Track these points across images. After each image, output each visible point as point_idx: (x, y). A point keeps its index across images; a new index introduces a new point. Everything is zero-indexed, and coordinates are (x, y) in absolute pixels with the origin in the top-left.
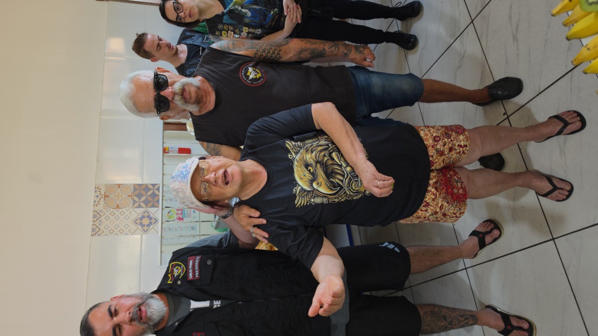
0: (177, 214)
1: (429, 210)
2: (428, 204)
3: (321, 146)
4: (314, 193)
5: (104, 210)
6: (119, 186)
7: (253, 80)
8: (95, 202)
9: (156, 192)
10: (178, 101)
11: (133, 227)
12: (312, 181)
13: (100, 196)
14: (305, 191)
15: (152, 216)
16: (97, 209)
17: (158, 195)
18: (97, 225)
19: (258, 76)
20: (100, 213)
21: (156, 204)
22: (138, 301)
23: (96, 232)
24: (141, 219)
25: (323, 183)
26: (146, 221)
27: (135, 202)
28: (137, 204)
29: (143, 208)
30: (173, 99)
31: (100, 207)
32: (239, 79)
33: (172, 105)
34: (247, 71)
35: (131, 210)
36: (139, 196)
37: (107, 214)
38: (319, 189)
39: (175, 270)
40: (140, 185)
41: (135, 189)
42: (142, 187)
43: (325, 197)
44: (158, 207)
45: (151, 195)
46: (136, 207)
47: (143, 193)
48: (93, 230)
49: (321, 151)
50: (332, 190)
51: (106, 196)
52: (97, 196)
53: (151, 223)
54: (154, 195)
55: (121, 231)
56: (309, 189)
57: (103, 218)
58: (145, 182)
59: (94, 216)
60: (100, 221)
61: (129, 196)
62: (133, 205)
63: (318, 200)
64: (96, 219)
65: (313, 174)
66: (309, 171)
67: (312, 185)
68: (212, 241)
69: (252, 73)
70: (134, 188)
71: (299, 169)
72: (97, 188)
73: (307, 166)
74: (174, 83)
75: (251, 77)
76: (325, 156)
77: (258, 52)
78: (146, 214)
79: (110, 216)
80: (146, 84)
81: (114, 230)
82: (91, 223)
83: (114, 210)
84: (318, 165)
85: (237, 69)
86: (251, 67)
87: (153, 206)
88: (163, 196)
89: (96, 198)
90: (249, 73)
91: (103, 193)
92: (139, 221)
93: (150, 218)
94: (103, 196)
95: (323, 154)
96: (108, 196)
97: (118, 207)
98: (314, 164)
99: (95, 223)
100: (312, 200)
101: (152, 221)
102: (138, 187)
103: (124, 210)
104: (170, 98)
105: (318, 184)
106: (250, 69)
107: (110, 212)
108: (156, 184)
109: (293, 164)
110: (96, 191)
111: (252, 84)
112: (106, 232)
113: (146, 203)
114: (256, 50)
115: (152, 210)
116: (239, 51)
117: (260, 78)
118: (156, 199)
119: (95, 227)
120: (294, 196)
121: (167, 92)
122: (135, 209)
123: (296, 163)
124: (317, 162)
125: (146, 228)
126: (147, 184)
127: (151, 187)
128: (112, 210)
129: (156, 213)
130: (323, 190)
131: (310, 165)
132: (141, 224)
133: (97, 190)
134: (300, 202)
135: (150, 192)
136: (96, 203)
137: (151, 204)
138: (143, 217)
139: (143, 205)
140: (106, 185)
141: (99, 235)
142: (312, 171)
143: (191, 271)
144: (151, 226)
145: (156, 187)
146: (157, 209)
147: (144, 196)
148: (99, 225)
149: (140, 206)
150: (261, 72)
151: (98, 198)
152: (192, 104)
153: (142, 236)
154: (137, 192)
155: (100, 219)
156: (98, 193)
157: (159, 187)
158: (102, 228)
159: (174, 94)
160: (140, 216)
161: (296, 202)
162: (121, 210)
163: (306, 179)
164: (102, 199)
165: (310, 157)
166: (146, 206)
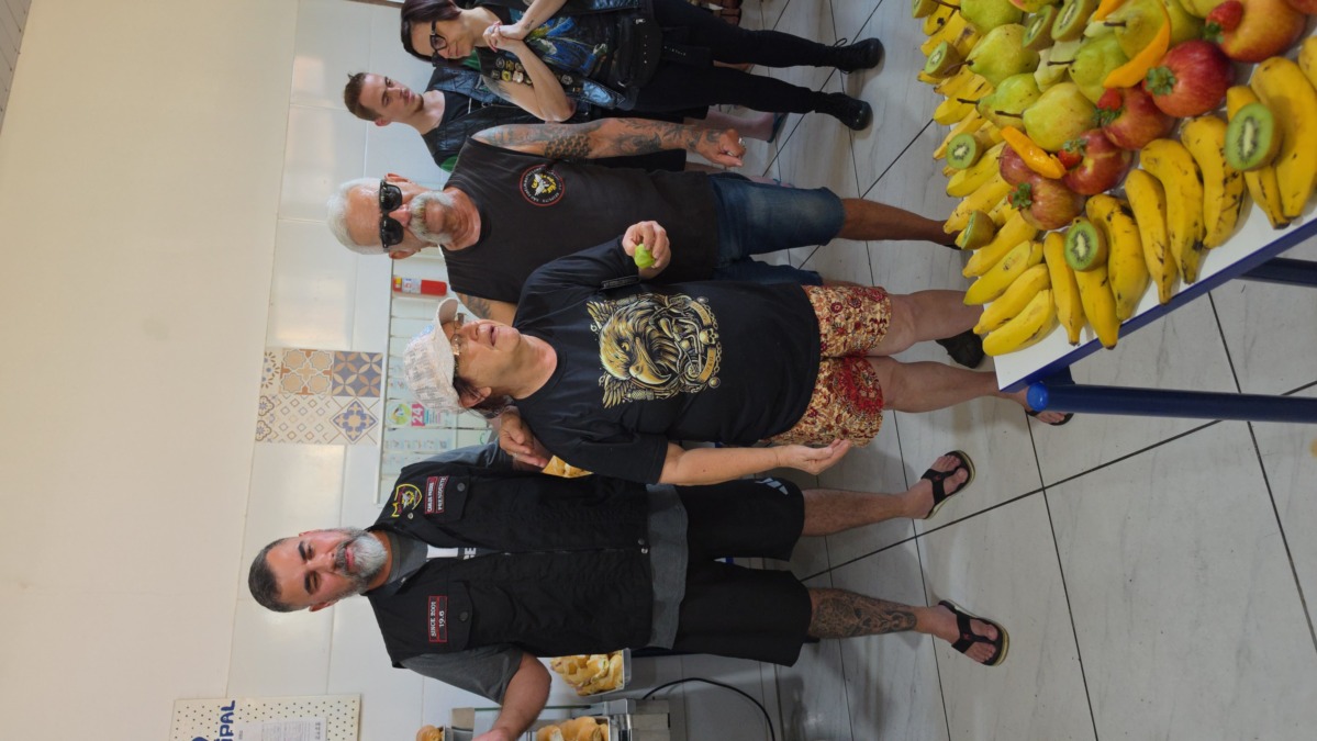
0: (413, 414)
1: (818, 423)
2: (815, 413)
3: (641, 309)
4: (631, 383)
5: (280, 396)
6: (308, 352)
7: (542, 196)
8: (264, 379)
9: (375, 368)
10: (416, 227)
11: (331, 429)
12: (627, 366)
13: (273, 370)
14: (617, 380)
15: (365, 411)
16: (267, 392)
17: (379, 375)
18: (267, 422)
19: (550, 190)
20: (273, 401)
21: (374, 390)
22: (346, 538)
23: (263, 434)
24: (346, 416)
25: (646, 368)
26: (355, 421)
27: (335, 384)
28: (339, 389)
29: (349, 395)
30: (409, 224)
31: (274, 389)
32: (519, 194)
33: (406, 233)
34: (532, 179)
35: (329, 398)
36: (345, 374)
37: (286, 403)
38: (639, 377)
39: (405, 496)
40: (346, 354)
41: (337, 361)
42: (350, 358)
43: (649, 389)
44: (378, 396)
45: (365, 374)
46: (338, 395)
47: (352, 368)
48: (259, 431)
49: (642, 317)
50: (660, 378)
51: (285, 371)
52: (269, 370)
53: (363, 425)
54: (372, 374)
55: (310, 436)
56: (624, 378)
57: (277, 409)
58: (355, 349)
59: (262, 406)
60: (272, 415)
61: (325, 372)
62: (333, 388)
63: (638, 395)
64: (264, 411)
65: (629, 354)
66: (624, 349)
67: (628, 371)
68: (468, 454)
69: (541, 184)
70: (336, 358)
71: (608, 347)
72: (269, 356)
73: (620, 341)
74: (411, 198)
75: (538, 191)
76: (647, 324)
77: (552, 145)
78: (355, 408)
79: (291, 407)
80: (368, 199)
81: (297, 432)
82: (256, 418)
83: (298, 397)
84: (638, 340)
85: (517, 178)
86: (539, 173)
87: (369, 394)
88: (388, 377)
89: (266, 373)
90: (534, 185)
91: (279, 365)
92: (341, 421)
93: (363, 416)
94: (279, 371)
95: (644, 321)
96: (287, 371)
97: (305, 391)
98: (631, 338)
99: (264, 418)
100: (629, 396)
101: (366, 421)
102: (342, 357)
103: (315, 397)
104: (403, 223)
105: (637, 369)
106: (538, 178)
107: (291, 399)
108: (376, 354)
109: (599, 340)
110: (266, 360)
111: (540, 202)
112: (283, 435)
113: (357, 386)
114: (547, 142)
115: (367, 401)
116: (520, 144)
117: (553, 192)
118: (374, 382)
119: (262, 425)
120: (601, 391)
121: (399, 213)
122: (337, 398)
123: (602, 338)
124: (636, 335)
125: (353, 434)
126: (359, 353)
127: (366, 358)
128: (293, 396)
129: (374, 406)
130: (646, 378)
131: (626, 340)
132: (345, 425)
133: (269, 358)
134: (610, 399)
135: (364, 368)
136: (266, 382)
137: (365, 390)
138: (350, 413)
139: (350, 390)
140: (284, 349)
141: (269, 440)
142: (628, 349)
143: (430, 499)
144: (364, 431)
145: (376, 359)
146: (373, 400)
147: (353, 373)
148: (271, 422)
149: (344, 393)
150: (555, 181)
151: (270, 374)
152: (438, 233)
153: (346, 448)
154: (341, 366)
155: (272, 412)
156: (270, 365)
157: (381, 360)
158: (275, 428)
159: (410, 216)
160: (345, 411)
161: (604, 400)
162: (311, 397)
163: (618, 362)
164: (277, 376)
165: (624, 328)
166: (357, 392)
